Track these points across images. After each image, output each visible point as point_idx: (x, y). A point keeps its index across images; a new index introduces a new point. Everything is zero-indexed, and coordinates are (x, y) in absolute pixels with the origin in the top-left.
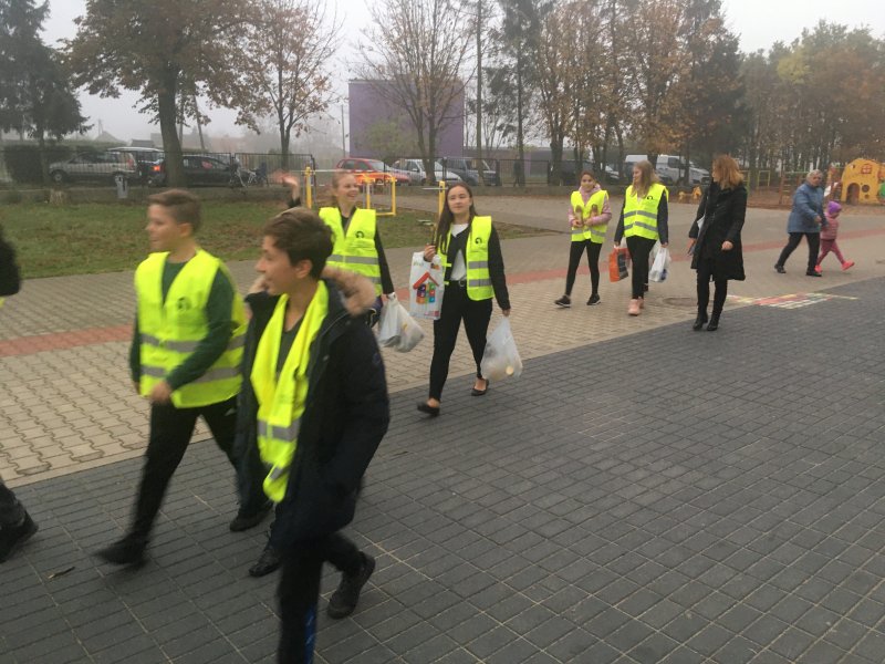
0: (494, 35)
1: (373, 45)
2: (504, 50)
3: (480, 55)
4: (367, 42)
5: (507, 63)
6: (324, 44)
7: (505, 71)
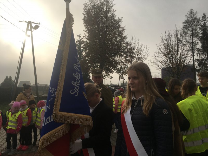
0: (198, 50)
1: (158, 56)
2: (203, 54)
3: (193, 56)
4: (157, 55)
5: (204, 57)
7: (203, 59)
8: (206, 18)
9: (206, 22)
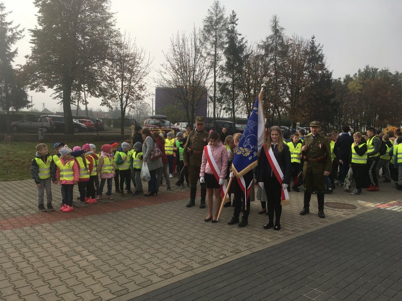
0: (222, 68)
2: (226, 75)
3: (215, 77)
5: (227, 81)
6: (143, 70)
7: (227, 84)
8: (235, 19)
9: (235, 25)
